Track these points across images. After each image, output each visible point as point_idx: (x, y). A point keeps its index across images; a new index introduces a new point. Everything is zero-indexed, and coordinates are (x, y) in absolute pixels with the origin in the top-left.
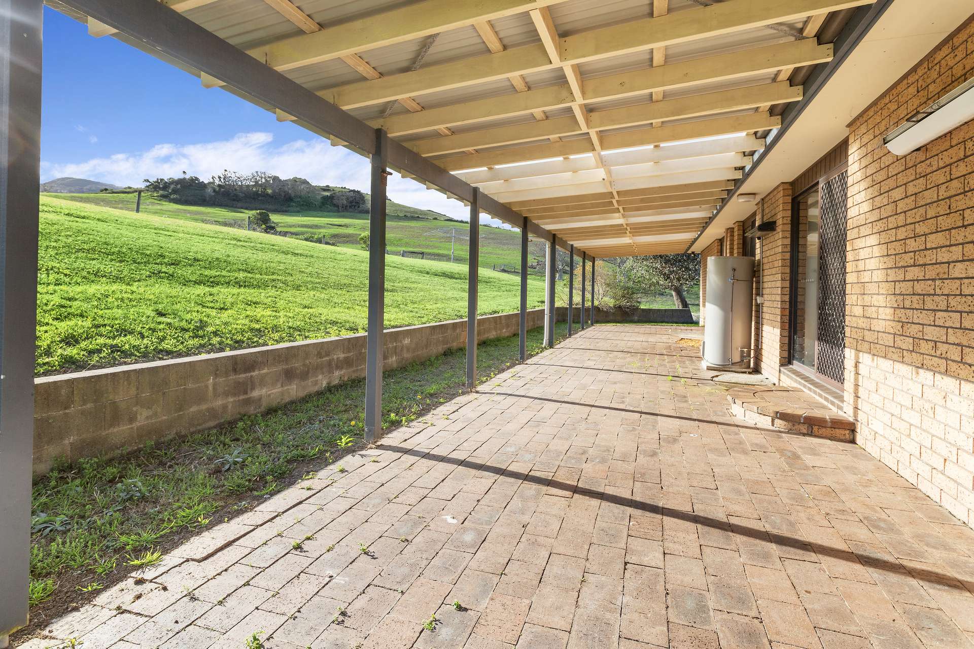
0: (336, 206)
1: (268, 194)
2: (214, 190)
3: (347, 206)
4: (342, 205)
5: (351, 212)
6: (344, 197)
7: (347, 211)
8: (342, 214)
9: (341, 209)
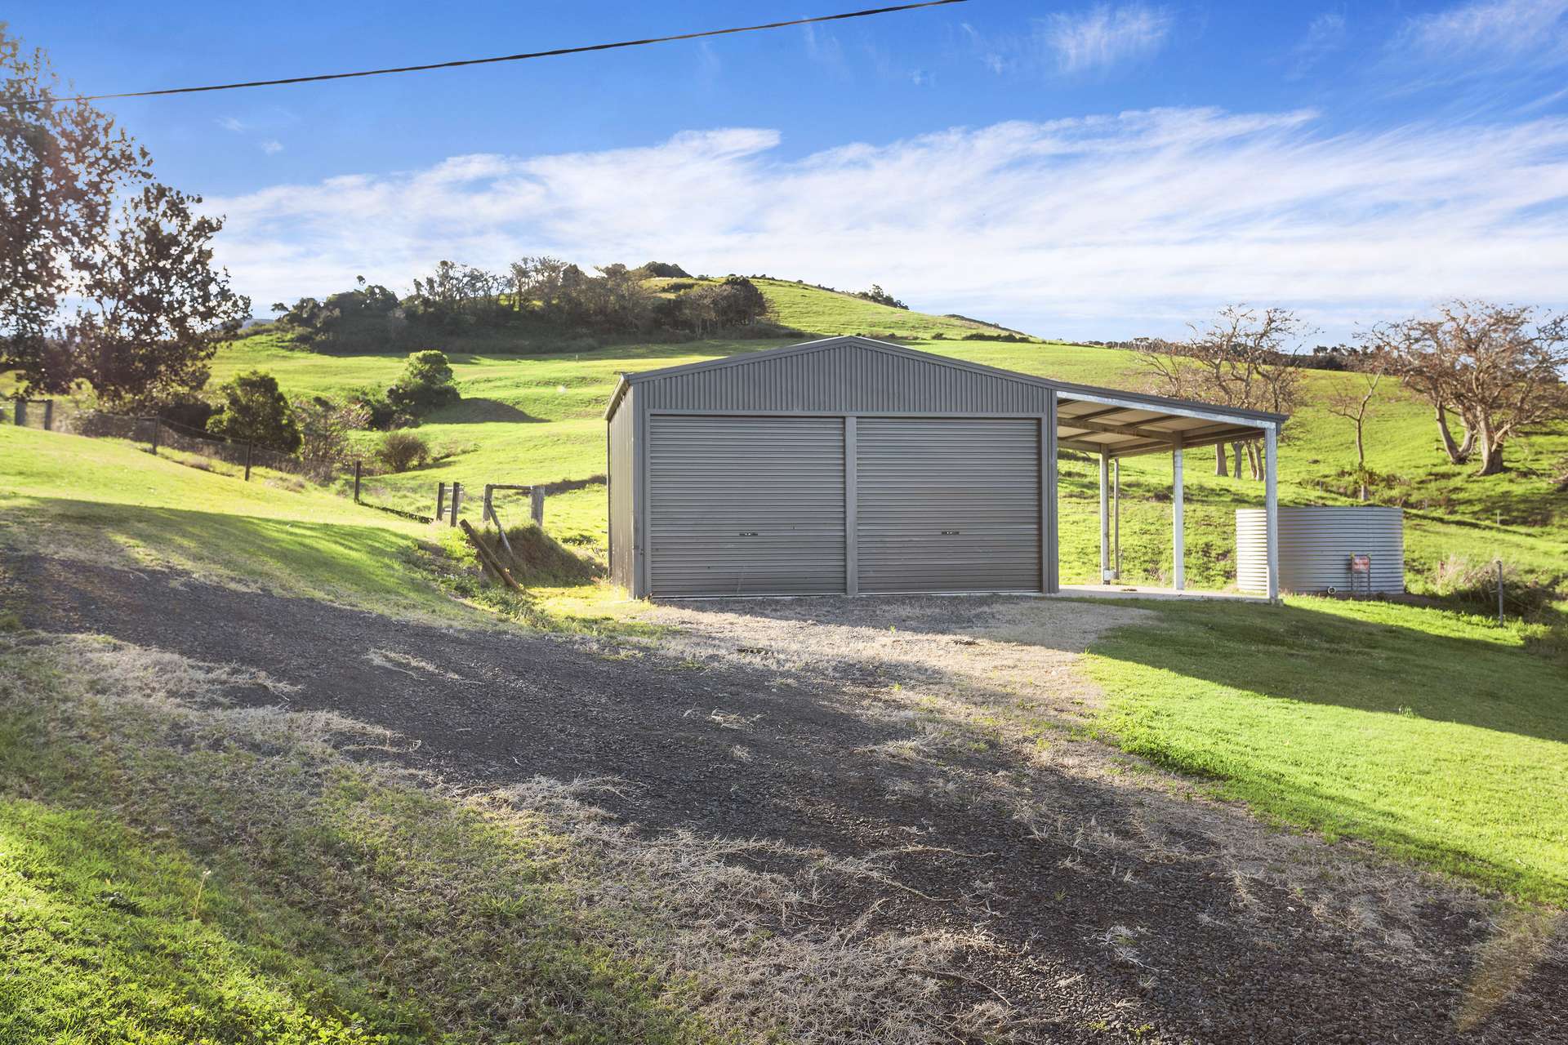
0: (688, 324)
1: (533, 312)
2: (411, 314)
3: (714, 324)
4: (704, 322)
5: (724, 337)
6: (707, 301)
7: (713, 335)
8: (697, 344)
9: (699, 331)
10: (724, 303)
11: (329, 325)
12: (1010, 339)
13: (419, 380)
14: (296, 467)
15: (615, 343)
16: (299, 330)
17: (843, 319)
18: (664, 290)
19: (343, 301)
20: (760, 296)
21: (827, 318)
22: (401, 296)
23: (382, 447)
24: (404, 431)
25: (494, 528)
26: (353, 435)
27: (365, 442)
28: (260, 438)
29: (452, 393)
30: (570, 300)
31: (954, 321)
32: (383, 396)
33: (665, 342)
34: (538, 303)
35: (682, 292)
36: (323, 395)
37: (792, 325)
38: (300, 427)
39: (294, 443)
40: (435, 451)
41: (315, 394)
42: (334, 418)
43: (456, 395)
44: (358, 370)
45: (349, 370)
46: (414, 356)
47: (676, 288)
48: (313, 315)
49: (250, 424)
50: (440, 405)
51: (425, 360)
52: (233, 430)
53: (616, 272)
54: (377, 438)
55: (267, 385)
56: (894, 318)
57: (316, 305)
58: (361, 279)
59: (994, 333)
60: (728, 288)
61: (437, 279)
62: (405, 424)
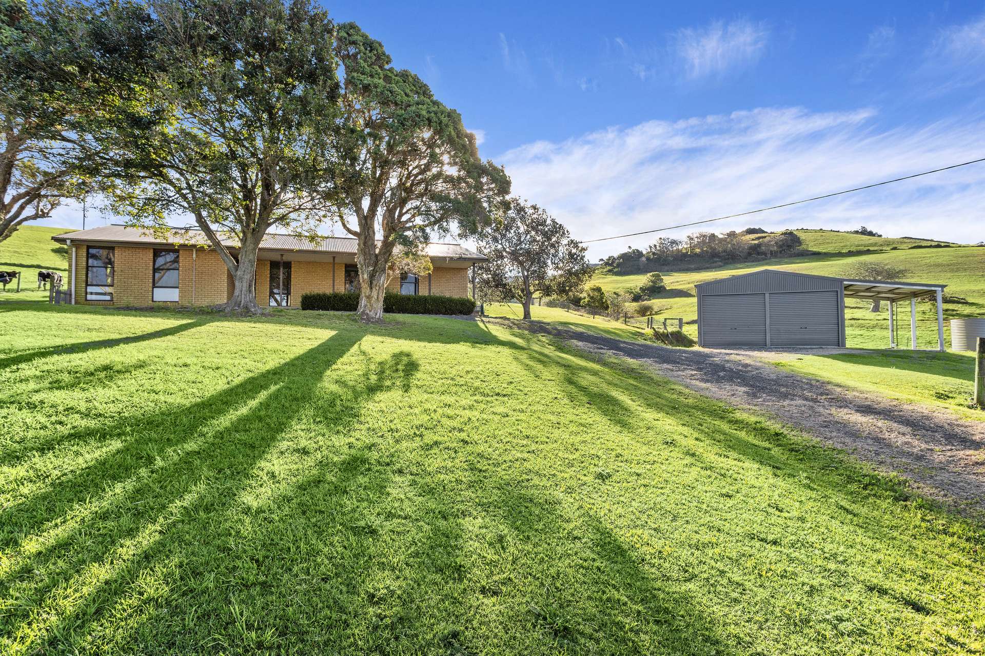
0: (765, 254)
1: (696, 254)
2: (648, 259)
3: (776, 252)
4: (771, 251)
5: (781, 257)
6: (773, 243)
7: (776, 257)
8: (767, 261)
9: (769, 256)
10: (781, 243)
11: (619, 265)
12: (938, 246)
13: (651, 284)
14: (608, 315)
15: (731, 263)
16: (609, 268)
17: (842, 244)
18: (753, 240)
19: (624, 256)
20: (799, 238)
21: (833, 245)
22: (644, 252)
23: (637, 308)
24: (645, 302)
25: (665, 331)
26: (627, 304)
27: (631, 307)
28: (597, 307)
29: (663, 287)
30: (711, 248)
31: (906, 240)
32: (638, 290)
33: (753, 261)
34: (698, 250)
35: (761, 240)
36: (617, 291)
37: (815, 250)
38: (609, 302)
39: (607, 308)
40: (656, 309)
41: (614, 290)
42: (620, 299)
43: (665, 288)
44: (629, 281)
45: (625, 281)
46: (649, 275)
47: (759, 238)
48: (613, 262)
49: (594, 302)
50: (659, 292)
51: (653, 276)
52: (588, 304)
53: (732, 235)
54: (635, 305)
55: (598, 290)
56: (870, 242)
57: (614, 258)
58: (630, 247)
59: (929, 244)
60: (783, 236)
61: (658, 245)
62: (646, 300)
